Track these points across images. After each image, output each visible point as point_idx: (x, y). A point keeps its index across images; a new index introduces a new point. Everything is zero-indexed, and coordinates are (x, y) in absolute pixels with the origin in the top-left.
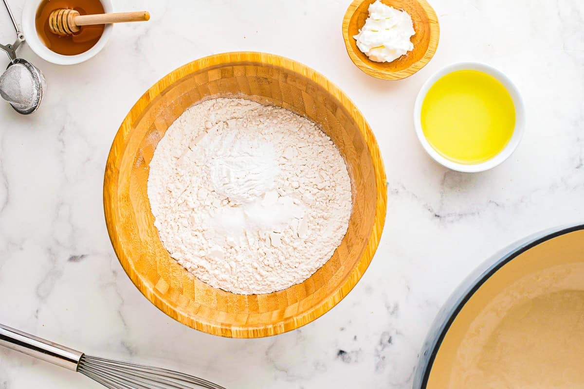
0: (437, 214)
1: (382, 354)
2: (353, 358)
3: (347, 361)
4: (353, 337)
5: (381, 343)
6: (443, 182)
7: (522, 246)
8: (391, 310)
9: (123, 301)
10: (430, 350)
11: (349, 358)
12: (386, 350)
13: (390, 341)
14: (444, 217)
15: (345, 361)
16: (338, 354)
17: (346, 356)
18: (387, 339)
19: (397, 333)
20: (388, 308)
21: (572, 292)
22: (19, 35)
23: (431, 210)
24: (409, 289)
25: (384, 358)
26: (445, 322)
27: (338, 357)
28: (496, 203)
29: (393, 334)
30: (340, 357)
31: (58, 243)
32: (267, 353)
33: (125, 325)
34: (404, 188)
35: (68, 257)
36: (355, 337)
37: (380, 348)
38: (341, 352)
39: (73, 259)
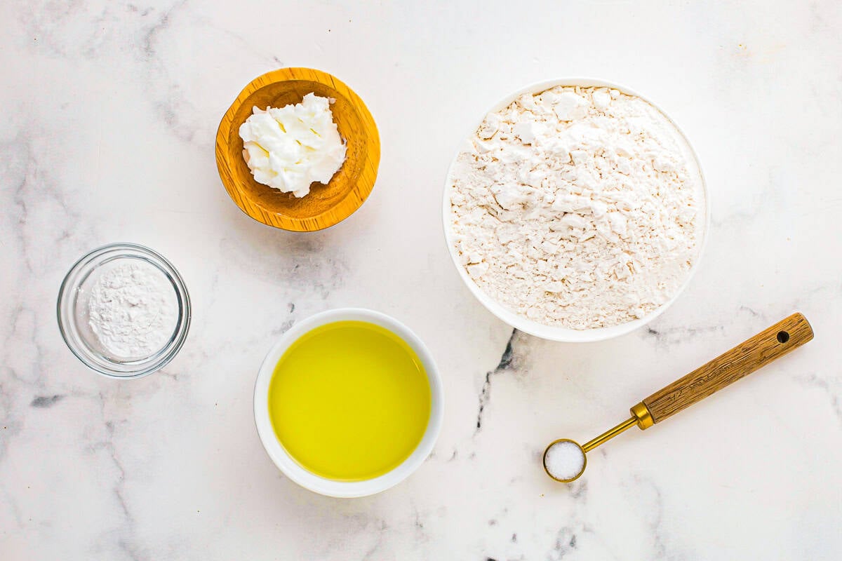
0: (653, 329)
4: (511, 535)
5: (558, 546)
8: (575, 490)
12: (567, 557)
13: (572, 543)
14: (665, 334)
18: (568, 539)
19: (585, 530)
28: (752, 311)
29: (578, 531)
31: (14, 374)
33: (126, 513)
35: (31, 399)
36: (514, 537)
37: (555, 555)
39: (40, 402)
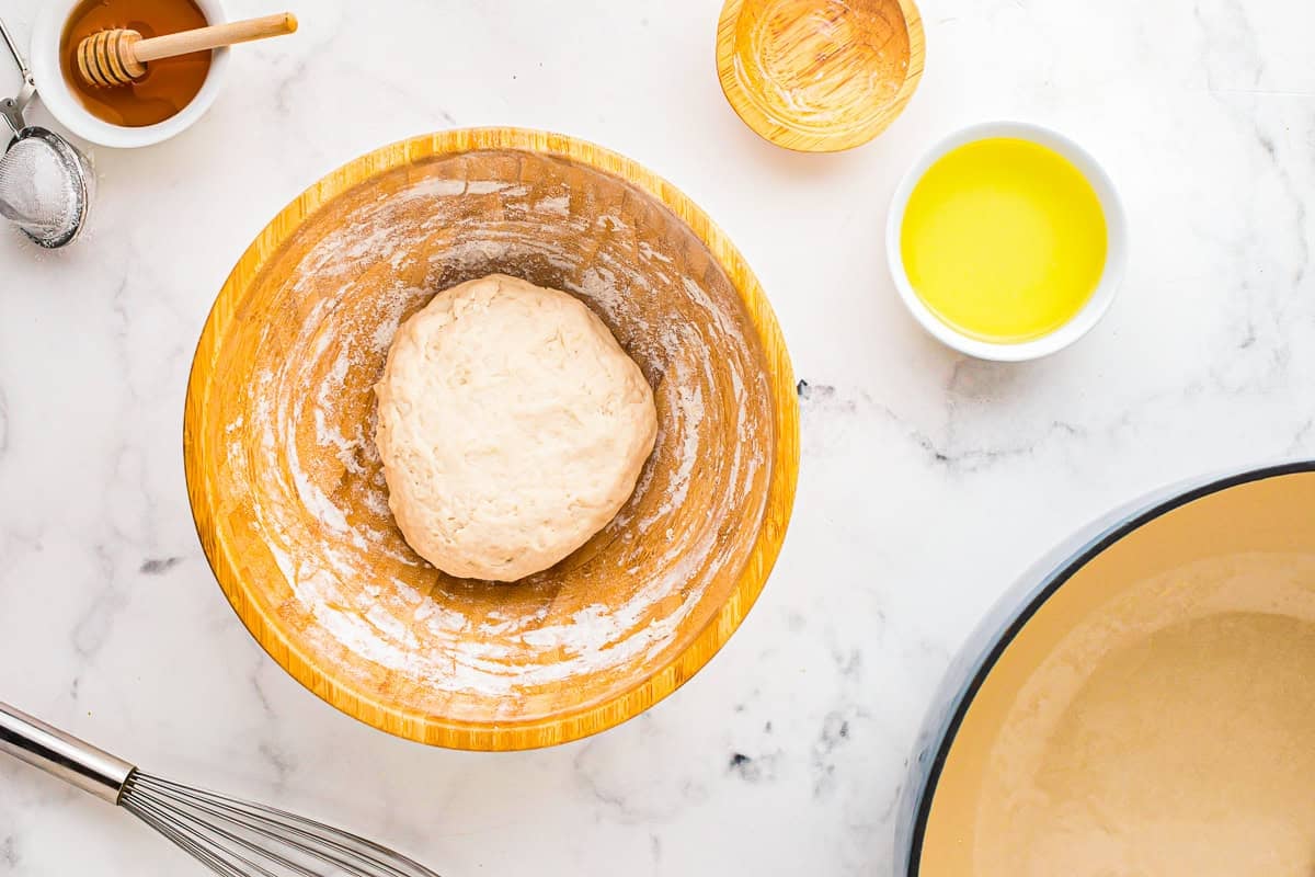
0: (941, 454)
1: (828, 761)
2: (765, 772)
3: (752, 778)
4: (764, 724)
5: (825, 737)
6: (952, 383)
8: (845, 665)
9: (262, 658)
10: (931, 748)
11: (757, 771)
12: (837, 750)
13: (843, 732)
14: (957, 459)
15: (747, 776)
16: (732, 764)
17: (749, 767)
18: (837, 727)
19: (859, 715)
20: (839, 659)
21: (1238, 616)
22: (27, 79)
23: (927, 444)
24: (882, 616)
25: (831, 768)
26: (961, 689)
27: (731, 769)
28: (1068, 427)
29: (850, 716)
30: (737, 768)
31: (117, 533)
32: (577, 766)
33: (267, 707)
34: (867, 397)
35: (140, 563)
36: (768, 726)
37: (822, 748)
38: (739, 758)
39: (151, 567)
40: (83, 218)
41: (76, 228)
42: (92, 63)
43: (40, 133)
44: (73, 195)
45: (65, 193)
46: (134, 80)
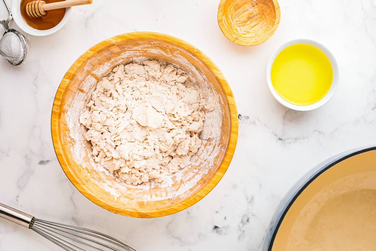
0: (280, 138)
1: (243, 229)
2: (224, 232)
3: (220, 233)
4: (224, 217)
5: (242, 222)
6: (284, 117)
7: (336, 160)
8: (249, 200)
9: (74, 191)
10: (274, 227)
11: (221, 231)
12: (246, 226)
13: (248, 221)
14: (285, 140)
15: (218, 233)
16: (214, 229)
17: (219, 230)
18: (246, 219)
19: (253, 215)
20: (247, 199)
21: (367, 190)
22: (10, 14)
23: (276, 135)
24: (261, 186)
25: (244, 231)
26: (284, 209)
28: (319, 131)
29: (250, 216)
30: (215, 230)
31: (32, 152)
32: (167, 227)
33: (75, 206)
34: (259, 121)
35: (38, 161)
36: (225, 218)
37: (241, 225)
38: (216, 227)
39: (42, 163)
40: (25, 57)
41: (23, 60)
42: (30, 10)
43: (13, 31)
44: (22, 50)
45: (20, 49)
46: (43, 16)
